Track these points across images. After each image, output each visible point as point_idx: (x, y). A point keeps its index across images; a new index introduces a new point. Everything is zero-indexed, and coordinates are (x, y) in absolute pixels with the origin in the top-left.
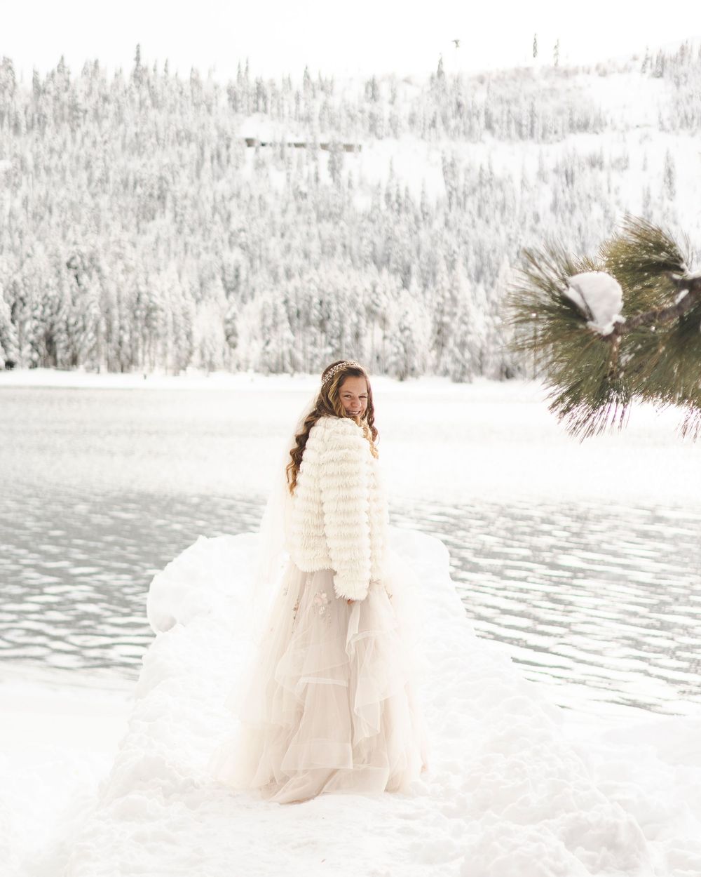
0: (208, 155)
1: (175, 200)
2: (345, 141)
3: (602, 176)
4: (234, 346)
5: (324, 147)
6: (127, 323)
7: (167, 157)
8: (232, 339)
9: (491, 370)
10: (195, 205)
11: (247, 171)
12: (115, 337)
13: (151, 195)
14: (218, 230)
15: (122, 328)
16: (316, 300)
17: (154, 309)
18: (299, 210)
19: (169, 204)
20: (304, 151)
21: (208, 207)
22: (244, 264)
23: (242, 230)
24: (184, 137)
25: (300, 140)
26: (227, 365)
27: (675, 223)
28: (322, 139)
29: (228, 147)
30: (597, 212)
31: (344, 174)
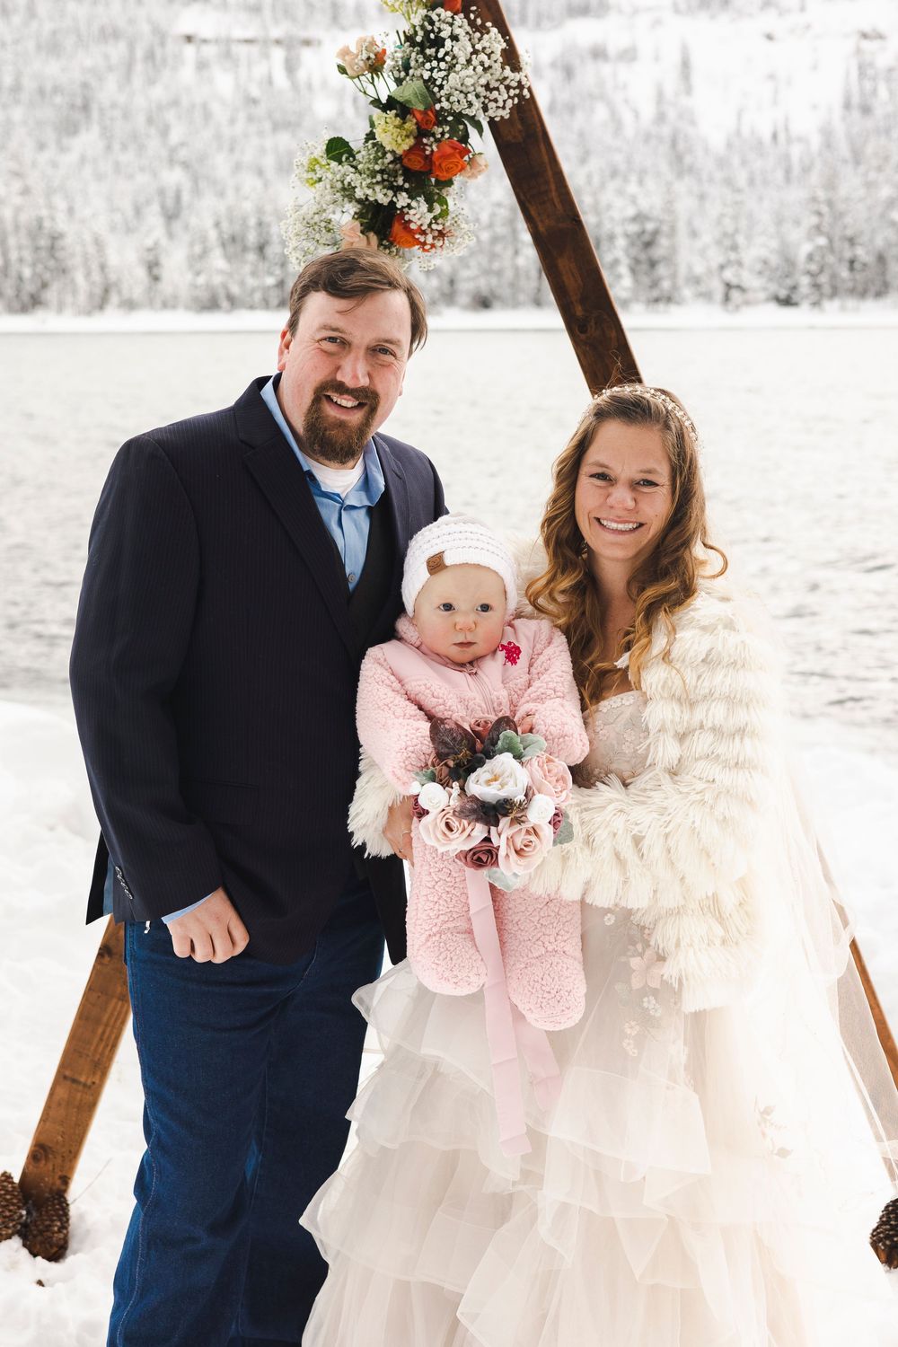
0: (139, 53)
1: (101, 110)
2: (304, 34)
3: (606, 69)
4: (156, 279)
5: (278, 42)
6: (27, 255)
7: (89, 58)
8: (155, 271)
9: (464, 299)
10: (126, 115)
11: (187, 73)
12: (13, 272)
13: (72, 106)
14: (154, 144)
15: (21, 260)
16: (252, 222)
17: (60, 236)
18: (250, 119)
19: (95, 114)
20: (254, 49)
21: (140, 119)
22: (187, 186)
23: (183, 144)
24: (109, 34)
25: (249, 34)
26: (151, 303)
27: (693, 123)
28: (276, 32)
29: (163, 44)
30: (601, 113)
31: (302, 75)
